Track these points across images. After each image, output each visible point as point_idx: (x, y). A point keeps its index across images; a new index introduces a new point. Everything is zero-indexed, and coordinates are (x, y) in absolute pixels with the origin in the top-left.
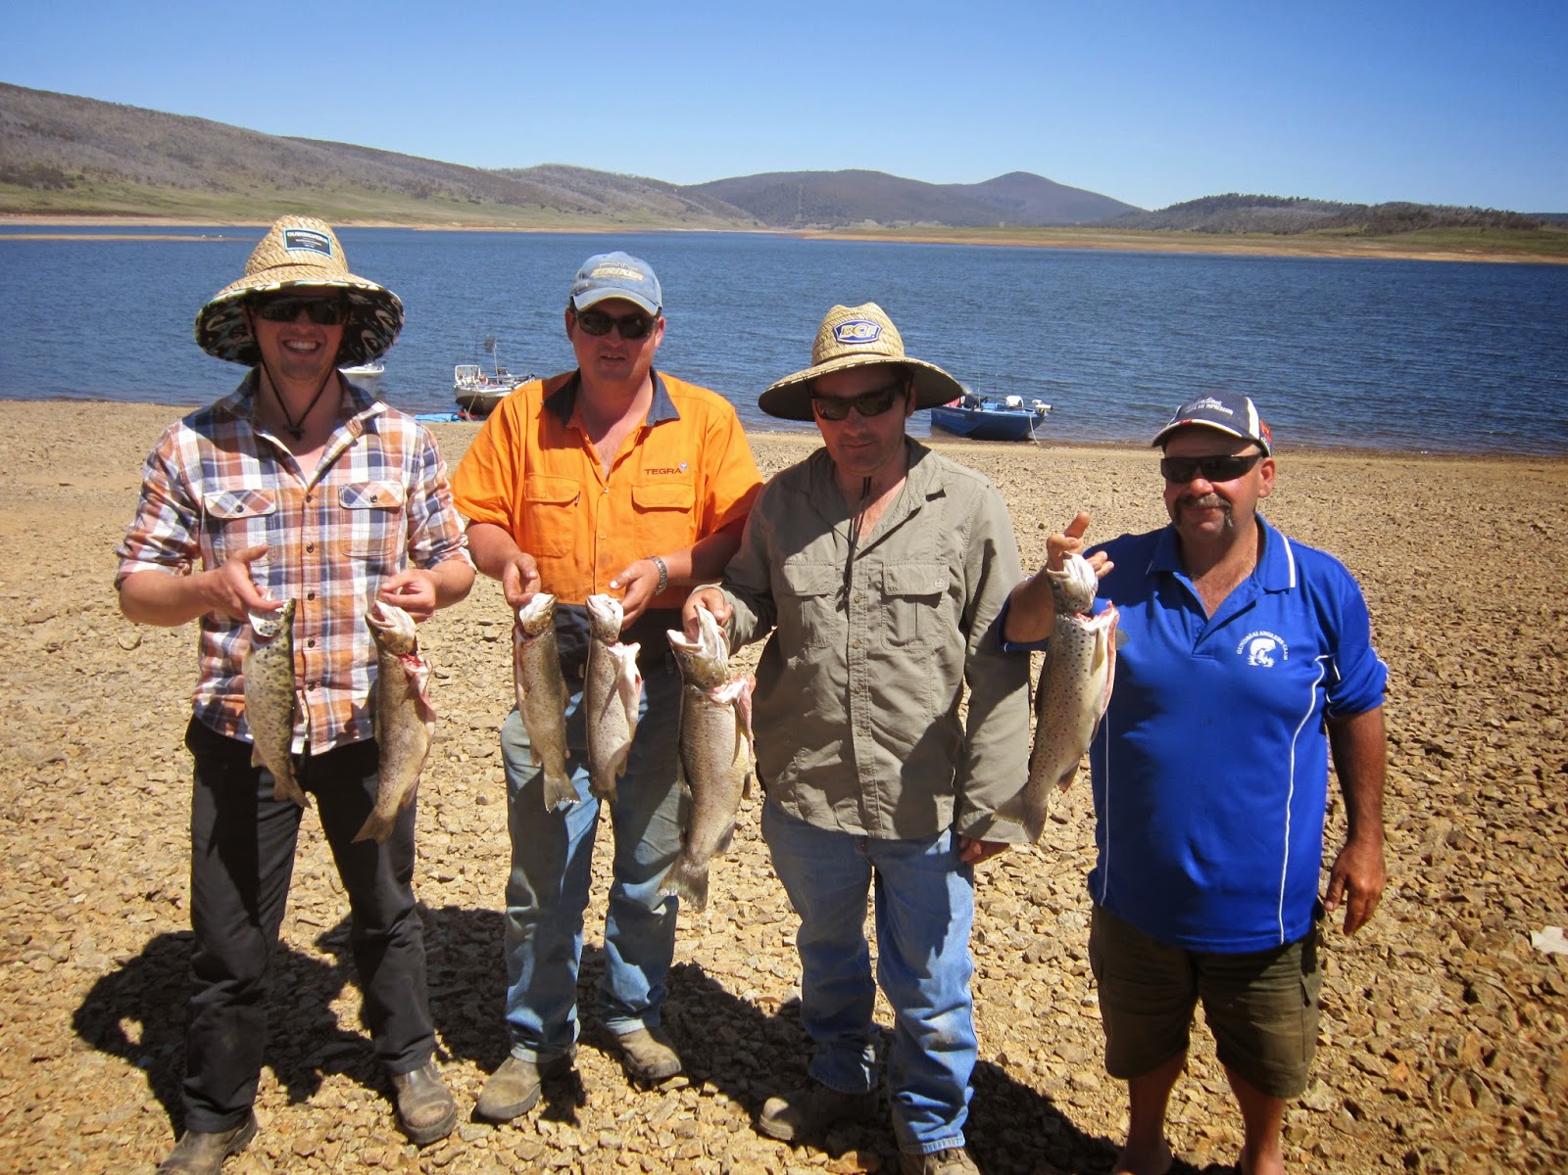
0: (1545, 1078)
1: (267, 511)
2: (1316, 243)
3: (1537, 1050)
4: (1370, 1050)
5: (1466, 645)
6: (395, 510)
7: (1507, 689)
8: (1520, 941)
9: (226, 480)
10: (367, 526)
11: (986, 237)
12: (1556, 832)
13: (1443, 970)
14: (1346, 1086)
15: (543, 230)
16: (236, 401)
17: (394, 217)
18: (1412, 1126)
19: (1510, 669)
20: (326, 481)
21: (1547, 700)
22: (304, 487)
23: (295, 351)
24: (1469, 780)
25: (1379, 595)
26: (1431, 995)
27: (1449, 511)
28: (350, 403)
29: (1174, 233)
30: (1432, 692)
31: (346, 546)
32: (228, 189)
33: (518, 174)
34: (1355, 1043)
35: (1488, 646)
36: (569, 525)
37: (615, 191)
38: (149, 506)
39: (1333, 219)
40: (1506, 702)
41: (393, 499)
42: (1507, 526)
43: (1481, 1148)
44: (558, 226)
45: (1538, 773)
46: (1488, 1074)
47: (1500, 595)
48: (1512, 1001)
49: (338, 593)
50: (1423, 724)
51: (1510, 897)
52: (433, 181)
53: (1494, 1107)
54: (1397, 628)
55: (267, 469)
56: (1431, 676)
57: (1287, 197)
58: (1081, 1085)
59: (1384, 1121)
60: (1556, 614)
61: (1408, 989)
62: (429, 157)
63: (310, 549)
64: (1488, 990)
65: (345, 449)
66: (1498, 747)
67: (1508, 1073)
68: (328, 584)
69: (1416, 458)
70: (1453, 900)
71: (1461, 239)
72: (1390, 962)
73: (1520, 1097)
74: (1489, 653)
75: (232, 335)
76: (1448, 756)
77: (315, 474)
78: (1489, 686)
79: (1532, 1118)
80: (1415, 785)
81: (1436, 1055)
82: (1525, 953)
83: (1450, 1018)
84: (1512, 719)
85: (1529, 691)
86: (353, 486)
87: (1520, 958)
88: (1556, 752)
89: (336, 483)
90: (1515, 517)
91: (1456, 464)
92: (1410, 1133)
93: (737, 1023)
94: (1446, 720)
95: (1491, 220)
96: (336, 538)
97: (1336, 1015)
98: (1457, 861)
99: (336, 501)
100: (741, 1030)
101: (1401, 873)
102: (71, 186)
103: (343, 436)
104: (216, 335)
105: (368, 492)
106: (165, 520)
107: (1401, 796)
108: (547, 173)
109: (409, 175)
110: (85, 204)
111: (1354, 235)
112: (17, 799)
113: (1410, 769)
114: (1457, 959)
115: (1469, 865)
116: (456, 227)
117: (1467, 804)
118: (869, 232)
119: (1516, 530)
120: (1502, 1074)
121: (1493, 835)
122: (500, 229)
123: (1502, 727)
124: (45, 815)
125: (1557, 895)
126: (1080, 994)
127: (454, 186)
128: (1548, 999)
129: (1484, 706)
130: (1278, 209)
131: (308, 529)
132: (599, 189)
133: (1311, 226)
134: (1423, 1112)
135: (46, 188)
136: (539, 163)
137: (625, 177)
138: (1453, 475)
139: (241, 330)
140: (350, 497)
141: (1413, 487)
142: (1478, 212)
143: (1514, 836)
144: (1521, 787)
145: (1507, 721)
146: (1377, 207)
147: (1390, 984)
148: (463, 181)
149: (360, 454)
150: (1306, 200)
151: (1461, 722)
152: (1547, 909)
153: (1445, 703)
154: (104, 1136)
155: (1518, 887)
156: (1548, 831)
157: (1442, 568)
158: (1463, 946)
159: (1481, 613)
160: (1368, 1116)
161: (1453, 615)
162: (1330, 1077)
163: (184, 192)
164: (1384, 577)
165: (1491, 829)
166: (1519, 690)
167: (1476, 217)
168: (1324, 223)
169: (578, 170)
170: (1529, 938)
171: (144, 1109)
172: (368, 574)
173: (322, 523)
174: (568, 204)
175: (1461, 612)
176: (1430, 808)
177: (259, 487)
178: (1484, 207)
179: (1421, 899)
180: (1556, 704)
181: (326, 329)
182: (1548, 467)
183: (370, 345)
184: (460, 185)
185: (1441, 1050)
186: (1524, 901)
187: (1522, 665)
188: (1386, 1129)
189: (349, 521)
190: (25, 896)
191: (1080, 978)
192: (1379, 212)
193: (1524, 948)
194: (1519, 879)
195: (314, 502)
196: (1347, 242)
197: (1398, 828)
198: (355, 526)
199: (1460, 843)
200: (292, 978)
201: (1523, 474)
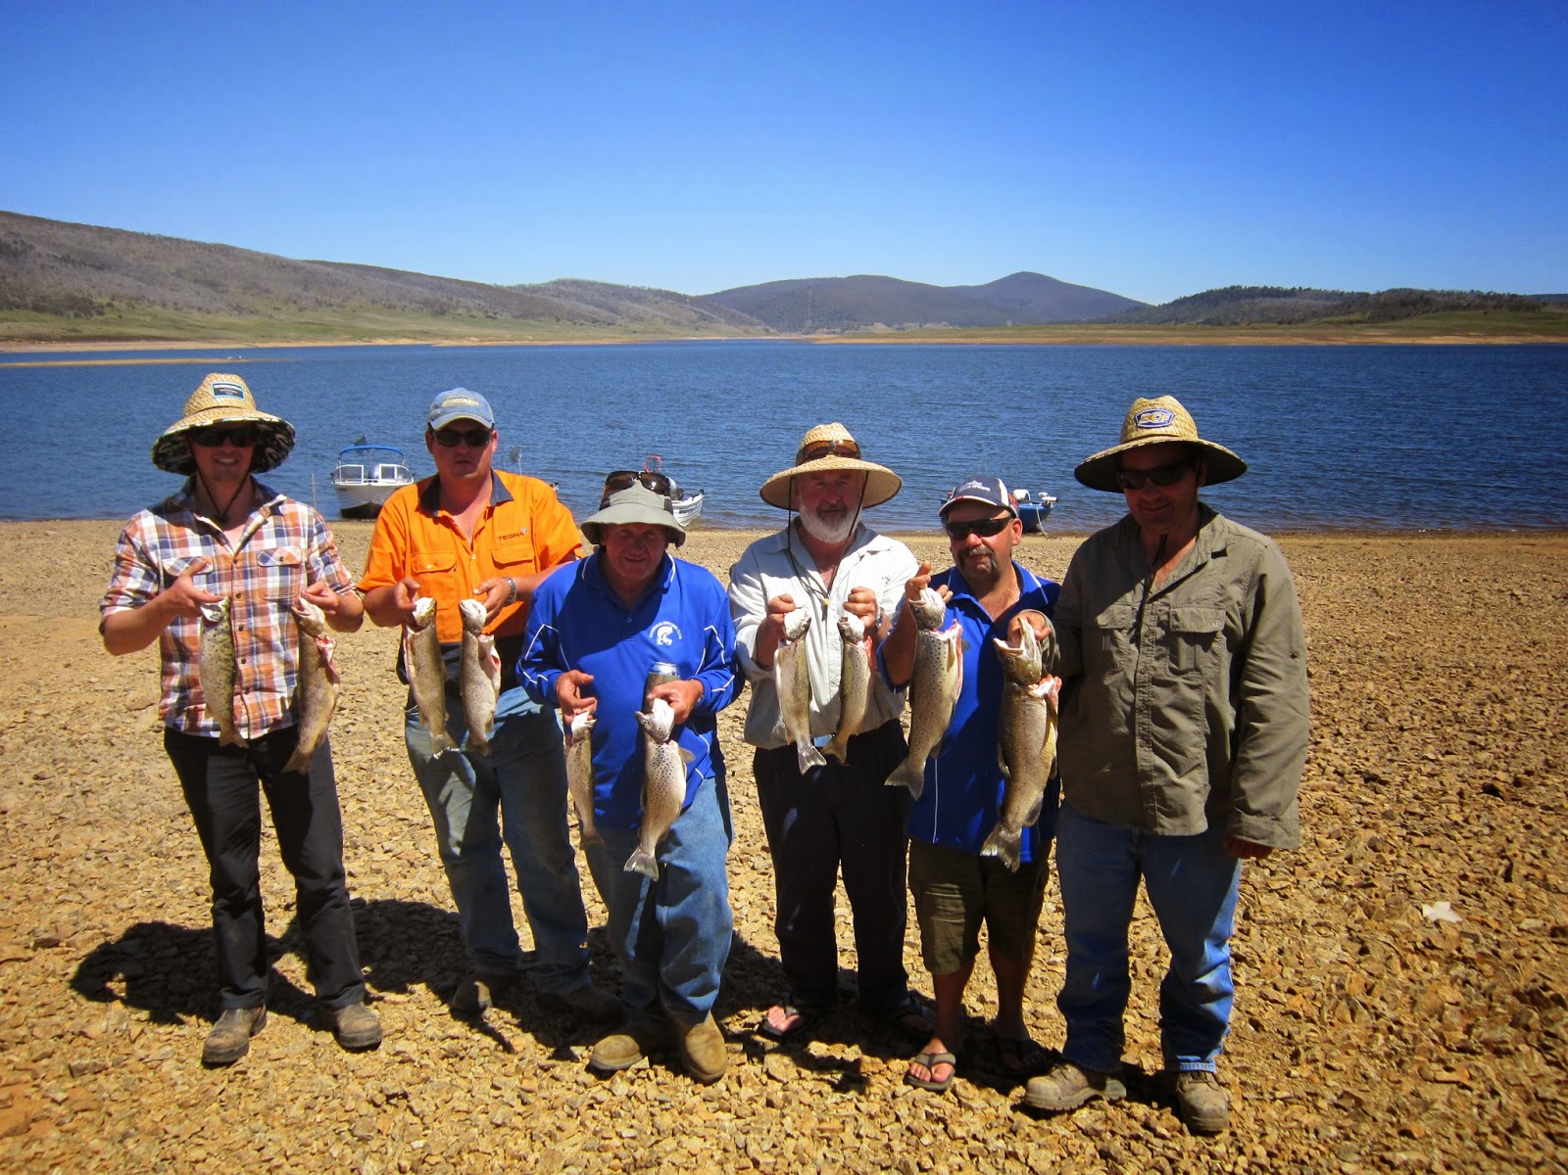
0: (1413, 1003)
1: (207, 570)
2: (1321, 331)
3: (1410, 984)
4: (1276, 988)
5: (1419, 696)
6: (297, 566)
7: (1449, 730)
8: (1412, 912)
9: (178, 551)
10: (278, 578)
11: (994, 336)
12: (1466, 838)
13: (1347, 935)
14: (1252, 1010)
15: (558, 343)
16: (181, 498)
17: (414, 335)
18: (1299, 1033)
19: (1455, 713)
20: (247, 549)
21: (1483, 738)
22: (232, 553)
23: (223, 464)
24: (1399, 801)
25: (1348, 656)
26: (1331, 950)
27: (1433, 583)
28: (260, 495)
29: (1179, 326)
30: (1379, 734)
31: (263, 592)
32: (252, 312)
33: (534, 289)
34: (1265, 984)
35: (1439, 696)
36: (452, 586)
37: (628, 303)
38: (123, 570)
39: (1336, 307)
40: (1445, 740)
41: (294, 558)
42: (1486, 595)
43: (1352, 1046)
44: (573, 339)
45: (1461, 794)
46: (1367, 1000)
47: (1463, 654)
48: (1397, 953)
49: (259, 625)
50: (1367, 759)
51: (1412, 883)
52: (451, 299)
53: (1368, 1022)
54: (1360, 684)
55: (205, 543)
56: (1381, 721)
57: (1289, 287)
58: (1042, 1014)
59: (1279, 1032)
60: (1509, 668)
61: (1314, 949)
62: (447, 276)
63: (238, 596)
64: (1378, 946)
65: (259, 527)
66: (1431, 775)
67: (1382, 999)
68: (252, 620)
69: (1413, 537)
70: (1364, 887)
71: (1465, 322)
72: (1303, 931)
73: (1389, 1014)
74: (1439, 702)
75: (175, 454)
76: (1384, 783)
77: (239, 544)
78: (1433, 729)
79: (1395, 1027)
80: (1351, 806)
81: (1329, 990)
82: (1416, 922)
83: (1346, 966)
84: (1448, 753)
85: (1469, 732)
86: (266, 551)
87: (1412, 925)
88: (1481, 778)
89: (254, 549)
90: (1496, 586)
91: (1451, 541)
92: (1297, 1038)
93: (770, 981)
94: (1389, 756)
95: (1494, 303)
96: (256, 587)
97: (1251, 964)
98: (1375, 860)
99: (255, 562)
100: (774, 986)
101: (1324, 869)
102: (101, 313)
103: (257, 518)
104: (164, 455)
105: (277, 555)
106: (135, 577)
107: (1337, 814)
108: (562, 288)
109: (427, 294)
110: (113, 330)
111: (1359, 322)
112: (161, 841)
113: (1349, 794)
114: (1358, 926)
115: (1384, 863)
116: (473, 342)
117: (1393, 820)
118: (879, 334)
119: (1495, 599)
120: (1378, 1000)
121: (1410, 841)
122: (517, 343)
123: (1437, 760)
124: (186, 853)
125: (1454, 882)
126: (1046, 957)
127: (470, 303)
128: (1428, 952)
129: (1425, 743)
130: (1282, 299)
131: (236, 582)
132: (613, 301)
133: (1315, 314)
134: (1311, 1026)
135: (76, 316)
136: (554, 278)
137: (639, 289)
138: (1447, 550)
139: (183, 450)
140: (265, 559)
141: (1404, 563)
142: (1479, 295)
143: (1426, 841)
144: (1444, 805)
145: (1443, 755)
146: (1379, 294)
147: (1300, 944)
148: (480, 298)
149: (269, 529)
150: (1309, 289)
151: (1402, 757)
152: (1443, 891)
153: (1391, 743)
154: (287, 1060)
155: (1422, 877)
156: (1458, 836)
157: (1413, 633)
158: (1366, 917)
159: (1440, 670)
160: (1267, 1029)
161: (1414, 672)
162: (1240, 1004)
163: (209, 316)
164: (1357, 642)
165: (1409, 836)
166: (1461, 731)
167: (1478, 301)
168: (1328, 312)
169: (593, 284)
170: (1421, 911)
171: (314, 1043)
172: (279, 611)
173: (246, 578)
174: (583, 317)
175: (1420, 669)
176: (1360, 823)
177: (201, 554)
178: (1485, 291)
179: (1338, 886)
180: (1490, 740)
181: (242, 450)
182: (1542, 541)
183: (272, 457)
184: (477, 301)
185: (1333, 986)
186: (1425, 886)
187: (1467, 710)
188: (1280, 1037)
189: (265, 575)
190: (187, 909)
191: (1048, 947)
192: (1382, 299)
193: (1416, 917)
194: (1425, 872)
195: (239, 564)
196: (1351, 330)
197: (1329, 837)
198: (270, 578)
199: (1379, 846)
200: (414, 958)
201: (1515, 547)
